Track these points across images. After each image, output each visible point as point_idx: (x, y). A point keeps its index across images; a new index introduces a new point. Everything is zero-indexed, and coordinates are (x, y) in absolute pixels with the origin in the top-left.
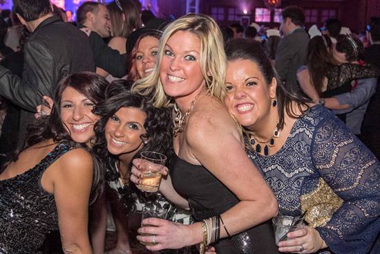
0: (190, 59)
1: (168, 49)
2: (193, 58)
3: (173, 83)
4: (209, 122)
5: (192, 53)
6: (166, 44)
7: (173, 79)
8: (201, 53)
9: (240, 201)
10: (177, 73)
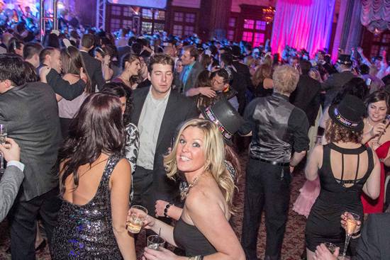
0: (197, 146)
1: (183, 138)
2: (198, 145)
3: (184, 161)
4: (204, 194)
5: (198, 141)
6: (182, 135)
7: (183, 158)
8: (205, 142)
9: (217, 252)
10: (186, 154)
